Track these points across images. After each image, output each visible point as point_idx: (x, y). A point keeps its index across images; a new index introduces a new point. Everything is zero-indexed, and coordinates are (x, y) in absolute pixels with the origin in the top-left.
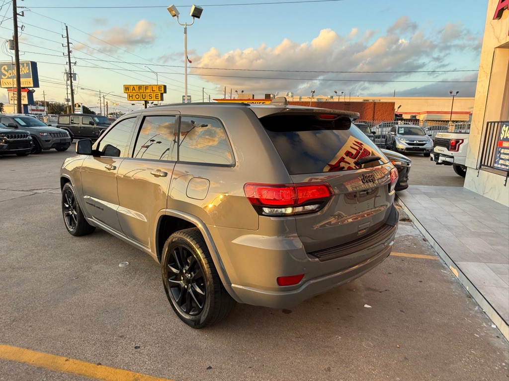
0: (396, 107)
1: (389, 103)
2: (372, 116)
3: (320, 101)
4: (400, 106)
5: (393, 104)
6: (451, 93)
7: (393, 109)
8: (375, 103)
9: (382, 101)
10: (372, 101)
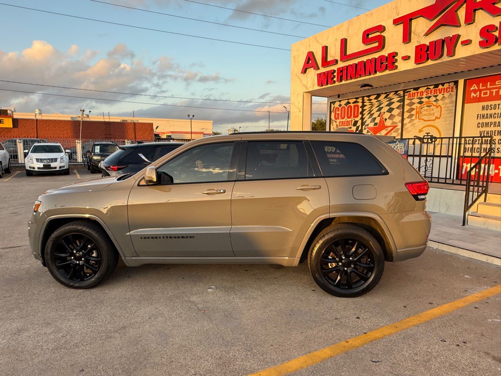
0: (154, 127)
1: (148, 124)
2: (134, 136)
3: (75, 119)
4: (158, 127)
5: (151, 125)
6: (189, 116)
7: (152, 130)
8: (135, 124)
9: (140, 121)
10: (130, 121)
